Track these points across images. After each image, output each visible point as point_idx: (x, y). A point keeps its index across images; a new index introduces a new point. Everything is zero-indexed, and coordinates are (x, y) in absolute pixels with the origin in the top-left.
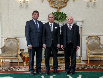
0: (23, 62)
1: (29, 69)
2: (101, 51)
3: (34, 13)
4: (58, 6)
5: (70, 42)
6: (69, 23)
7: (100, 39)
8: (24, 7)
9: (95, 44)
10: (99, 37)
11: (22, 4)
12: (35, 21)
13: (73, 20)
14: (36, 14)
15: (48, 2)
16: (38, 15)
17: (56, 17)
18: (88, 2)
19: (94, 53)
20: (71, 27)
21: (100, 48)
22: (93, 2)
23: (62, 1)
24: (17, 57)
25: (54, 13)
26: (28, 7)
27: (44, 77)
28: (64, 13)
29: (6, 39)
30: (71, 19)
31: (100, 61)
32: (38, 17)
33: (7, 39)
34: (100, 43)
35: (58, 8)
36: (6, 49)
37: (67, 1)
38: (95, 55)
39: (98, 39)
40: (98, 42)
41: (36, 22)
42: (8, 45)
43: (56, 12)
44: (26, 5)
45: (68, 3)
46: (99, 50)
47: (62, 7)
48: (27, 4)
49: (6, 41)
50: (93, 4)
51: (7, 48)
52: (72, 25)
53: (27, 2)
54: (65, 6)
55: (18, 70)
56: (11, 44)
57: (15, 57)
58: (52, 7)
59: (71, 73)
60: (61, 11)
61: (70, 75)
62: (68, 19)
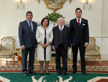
0: (18, 61)
1: (22, 68)
2: (95, 53)
3: (28, 14)
4: (54, 7)
5: (61, 43)
6: (60, 24)
7: (95, 41)
8: (21, 7)
9: (90, 46)
10: (94, 38)
11: (19, 4)
12: (28, 22)
13: (64, 22)
14: (29, 15)
15: (44, 4)
16: (32, 15)
17: (52, 18)
18: (84, 4)
19: (88, 54)
20: (63, 28)
21: (95, 50)
22: (89, 5)
23: (59, 2)
24: (12, 56)
25: (50, 14)
26: (25, 8)
27: (34, 78)
28: (60, 14)
29: (2, 38)
30: (62, 20)
31: (94, 62)
32: (31, 18)
33: (4, 38)
34: (95, 45)
35: (55, 9)
36: (3, 49)
37: (63, 3)
38: (90, 57)
39: (93, 41)
40: (93, 43)
41: (30, 23)
42: (4, 44)
43: (52, 13)
44: (23, 6)
45: (64, 5)
46: (93, 52)
47: (58, 9)
48: (24, 4)
49: (2, 41)
50: (89, 6)
51: (3, 47)
52: (63, 26)
53: (24, 3)
54: (61, 8)
55: (12, 69)
56: (8, 44)
57: (10, 57)
58: (49, 8)
59: (63, 74)
60: (58, 12)
61: (61, 77)
62: (59, 20)
